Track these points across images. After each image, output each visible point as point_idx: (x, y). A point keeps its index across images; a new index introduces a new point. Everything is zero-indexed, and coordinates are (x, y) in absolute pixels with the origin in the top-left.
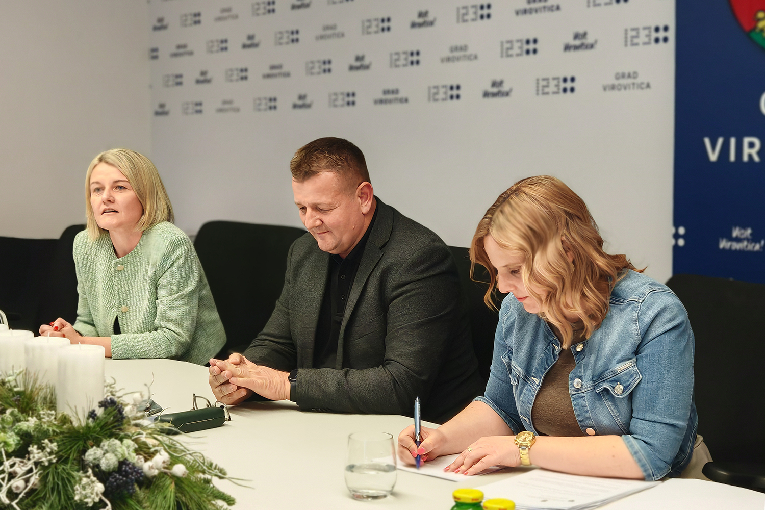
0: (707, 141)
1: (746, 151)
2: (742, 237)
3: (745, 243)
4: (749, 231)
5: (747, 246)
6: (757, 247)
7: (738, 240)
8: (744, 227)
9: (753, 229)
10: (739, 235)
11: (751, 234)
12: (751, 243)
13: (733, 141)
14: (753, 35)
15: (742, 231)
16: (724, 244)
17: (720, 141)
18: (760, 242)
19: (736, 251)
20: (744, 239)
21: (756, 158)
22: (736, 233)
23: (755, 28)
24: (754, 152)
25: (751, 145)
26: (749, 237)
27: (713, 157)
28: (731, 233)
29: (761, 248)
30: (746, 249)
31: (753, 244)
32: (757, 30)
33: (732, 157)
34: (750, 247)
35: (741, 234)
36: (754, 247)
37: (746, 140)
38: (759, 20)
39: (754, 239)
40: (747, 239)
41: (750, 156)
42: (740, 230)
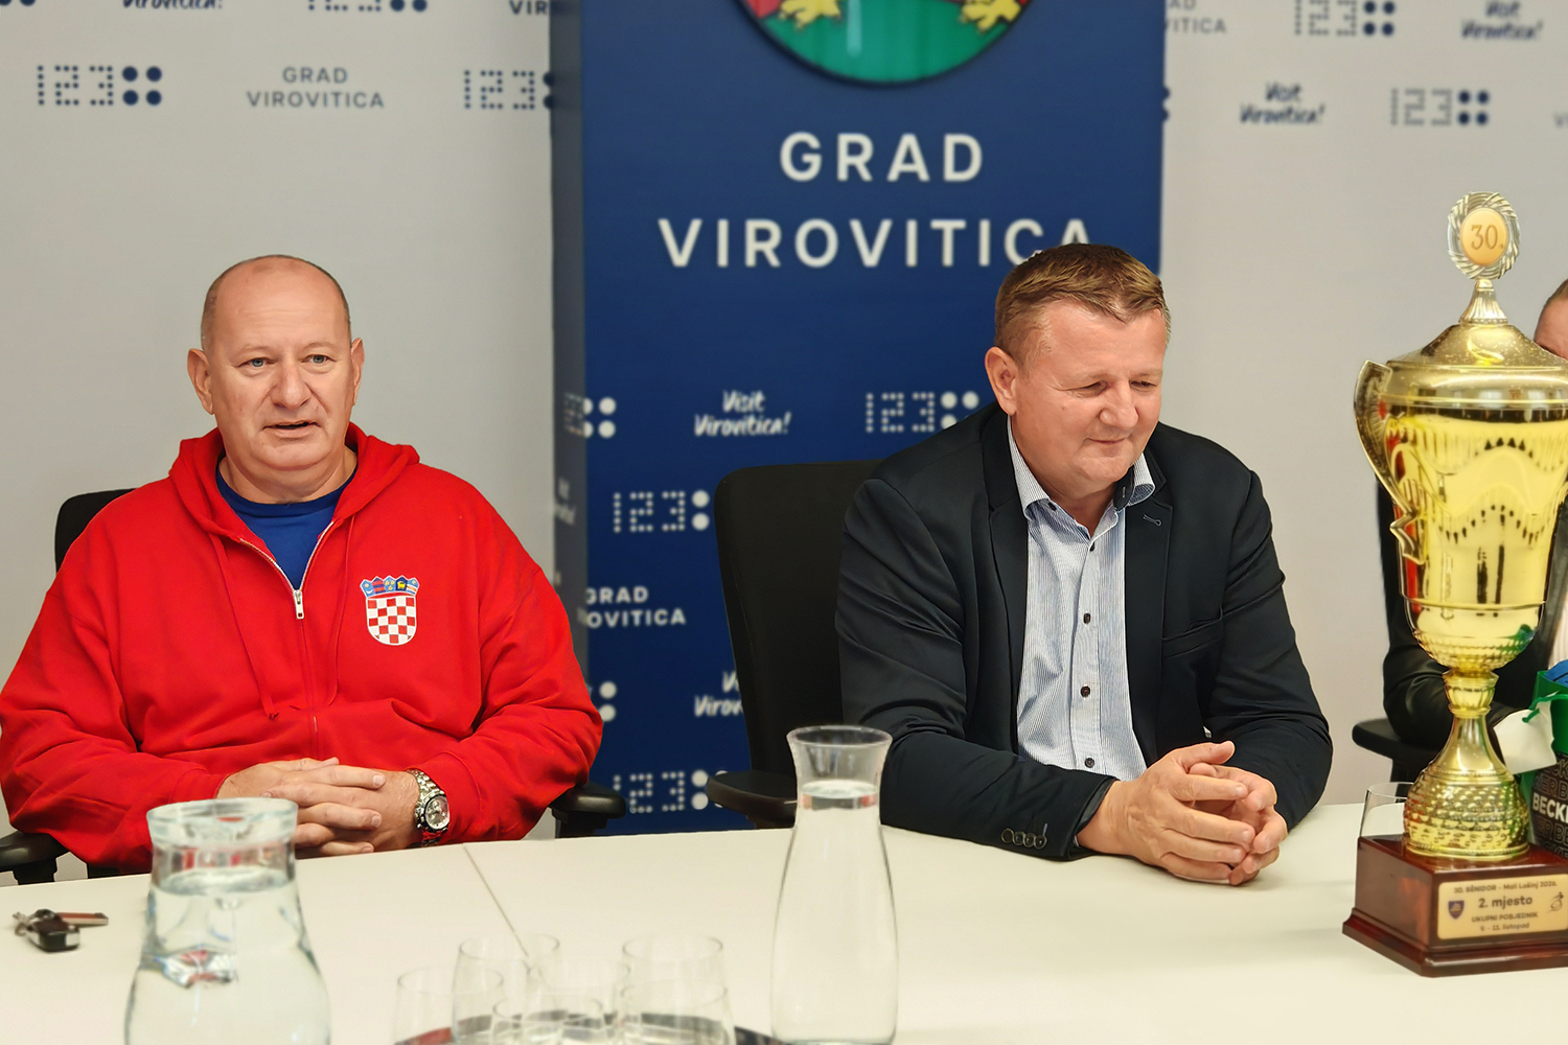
0: (665, 226)
1: (752, 246)
2: (744, 409)
3: (751, 421)
4: (759, 398)
5: (754, 427)
6: (777, 426)
7: (735, 415)
8: (747, 391)
9: (766, 393)
10: (738, 407)
11: (763, 404)
12: (764, 420)
13: (723, 227)
14: (770, 23)
15: (745, 398)
16: (704, 426)
17: (696, 226)
18: (782, 417)
19: (732, 436)
20: (748, 413)
21: (774, 261)
22: (731, 402)
23: (776, 11)
24: (768, 248)
25: (763, 235)
26: (760, 409)
27: (680, 259)
28: (720, 402)
29: (783, 427)
30: (752, 433)
31: (768, 422)
32: (782, 16)
33: (723, 260)
34: (762, 427)
35: (742, 404)
36: (769, 427)
37: (752, 226)
39: (770, 411)
40: (757, 414)
41: (760, 256)
42: (738, 397)
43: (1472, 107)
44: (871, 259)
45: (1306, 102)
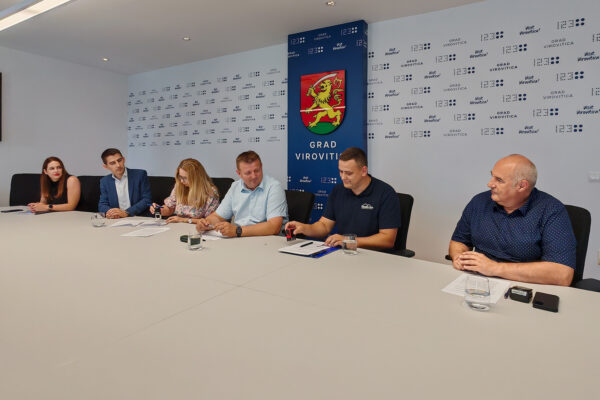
0: (296, 154)
1: (307, 157)
5: (307, 181)
6: (310, 181)
8: (306, 177)
9: (308, 177)
10: (305, 179)
16: (301, 181)
17: (300, 154)
19: (304, 182)
21: (309, 159)
23: (309, 126)
24: (309, 157)
25: (308, 155)
26: (308, 179)
27: (298, 158)
28: (303, 178)
38: (310, 124)
43: (427, 134)
44: (321, 158)
45: (396, 135)
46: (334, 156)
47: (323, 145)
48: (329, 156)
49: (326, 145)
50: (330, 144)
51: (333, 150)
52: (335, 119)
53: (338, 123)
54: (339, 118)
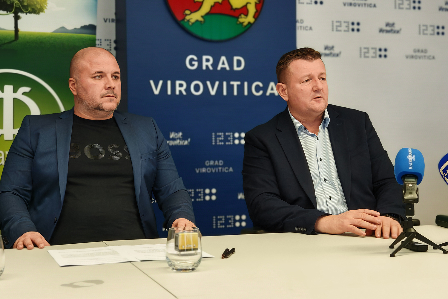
0: (152, 82)
1: (178, 89)
2: (176, 138)
3: (178, 141)
4: (181, 134)
5: (179, 143)
6: (186, 143)
7: (174, 139)
8: (177, 132)
9: (182, 133)
10: (174, 137)
11: (182, 136)
12: (182, 141)
13: (169, 83)
14: (182, 22)
15: (176, 134)
17: (161, 82)
18: (187, 140)
19: (172, 146)
20: (177, 139)
21: (184, 93)
22: (172, 135)
23: (184, 19)
24: (183, 89)
25: (181, 85)
26: (181, 137)
27: (156, 92)
28: (169, 135)
29: (188, 143)
30: (178, 144)
31: (183, 141)
32: (186, 20)
33: (169, 92)
34: (181, 143)
35: (175, 136)
36: (184, 143)
37: (178, 83)
38: (187, 15)
39: (184, 138)
40: (180, 139)
41: (180, 91)
42: (174, 134)
43: (383, 53)
44: (213, 92)
45: (336, 51)
46: (241, 88)
47: (215, 64)
48: (230, 88)
49: (223, 63)
50: (231, 64)
51: (239, 76)
52: (244, 10)
53: (250, 19)
54: (252, 10)
